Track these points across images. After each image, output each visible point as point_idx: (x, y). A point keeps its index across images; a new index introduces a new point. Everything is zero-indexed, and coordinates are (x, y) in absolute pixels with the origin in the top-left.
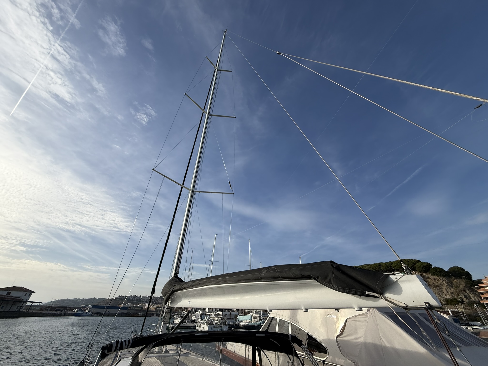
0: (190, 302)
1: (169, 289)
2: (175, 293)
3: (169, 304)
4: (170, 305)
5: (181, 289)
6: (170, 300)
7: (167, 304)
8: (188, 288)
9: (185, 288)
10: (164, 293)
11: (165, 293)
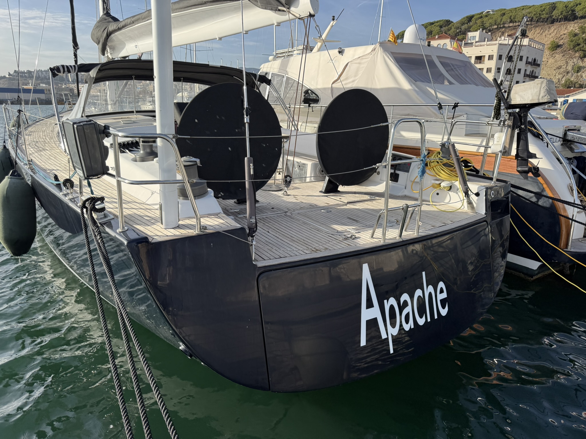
0: (136, 46)
1: (101, 32)
2: (112, 35)
3: (109, 54)
4: (110, 57)
5: (119, 29)
6: (108, 49)
7: (106, 55)
8: (128, 26)
9: (123, 27)
10: (95, 39)
11: (97, 39)
